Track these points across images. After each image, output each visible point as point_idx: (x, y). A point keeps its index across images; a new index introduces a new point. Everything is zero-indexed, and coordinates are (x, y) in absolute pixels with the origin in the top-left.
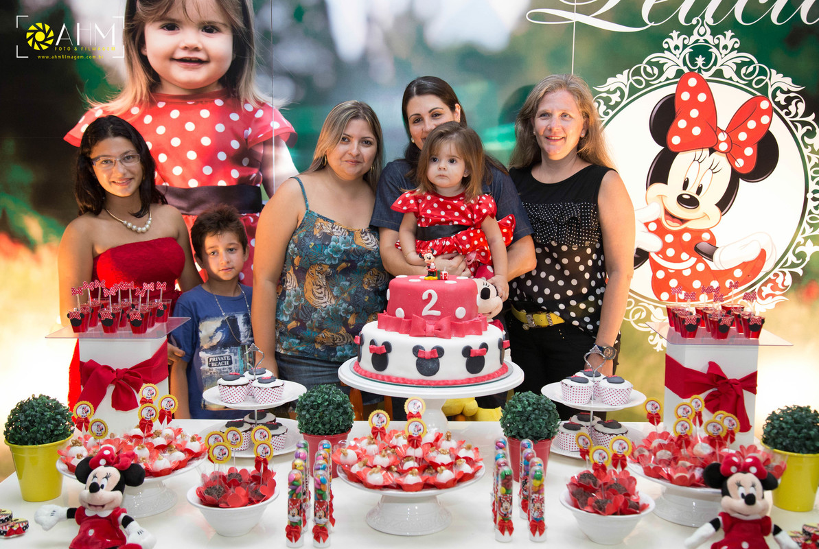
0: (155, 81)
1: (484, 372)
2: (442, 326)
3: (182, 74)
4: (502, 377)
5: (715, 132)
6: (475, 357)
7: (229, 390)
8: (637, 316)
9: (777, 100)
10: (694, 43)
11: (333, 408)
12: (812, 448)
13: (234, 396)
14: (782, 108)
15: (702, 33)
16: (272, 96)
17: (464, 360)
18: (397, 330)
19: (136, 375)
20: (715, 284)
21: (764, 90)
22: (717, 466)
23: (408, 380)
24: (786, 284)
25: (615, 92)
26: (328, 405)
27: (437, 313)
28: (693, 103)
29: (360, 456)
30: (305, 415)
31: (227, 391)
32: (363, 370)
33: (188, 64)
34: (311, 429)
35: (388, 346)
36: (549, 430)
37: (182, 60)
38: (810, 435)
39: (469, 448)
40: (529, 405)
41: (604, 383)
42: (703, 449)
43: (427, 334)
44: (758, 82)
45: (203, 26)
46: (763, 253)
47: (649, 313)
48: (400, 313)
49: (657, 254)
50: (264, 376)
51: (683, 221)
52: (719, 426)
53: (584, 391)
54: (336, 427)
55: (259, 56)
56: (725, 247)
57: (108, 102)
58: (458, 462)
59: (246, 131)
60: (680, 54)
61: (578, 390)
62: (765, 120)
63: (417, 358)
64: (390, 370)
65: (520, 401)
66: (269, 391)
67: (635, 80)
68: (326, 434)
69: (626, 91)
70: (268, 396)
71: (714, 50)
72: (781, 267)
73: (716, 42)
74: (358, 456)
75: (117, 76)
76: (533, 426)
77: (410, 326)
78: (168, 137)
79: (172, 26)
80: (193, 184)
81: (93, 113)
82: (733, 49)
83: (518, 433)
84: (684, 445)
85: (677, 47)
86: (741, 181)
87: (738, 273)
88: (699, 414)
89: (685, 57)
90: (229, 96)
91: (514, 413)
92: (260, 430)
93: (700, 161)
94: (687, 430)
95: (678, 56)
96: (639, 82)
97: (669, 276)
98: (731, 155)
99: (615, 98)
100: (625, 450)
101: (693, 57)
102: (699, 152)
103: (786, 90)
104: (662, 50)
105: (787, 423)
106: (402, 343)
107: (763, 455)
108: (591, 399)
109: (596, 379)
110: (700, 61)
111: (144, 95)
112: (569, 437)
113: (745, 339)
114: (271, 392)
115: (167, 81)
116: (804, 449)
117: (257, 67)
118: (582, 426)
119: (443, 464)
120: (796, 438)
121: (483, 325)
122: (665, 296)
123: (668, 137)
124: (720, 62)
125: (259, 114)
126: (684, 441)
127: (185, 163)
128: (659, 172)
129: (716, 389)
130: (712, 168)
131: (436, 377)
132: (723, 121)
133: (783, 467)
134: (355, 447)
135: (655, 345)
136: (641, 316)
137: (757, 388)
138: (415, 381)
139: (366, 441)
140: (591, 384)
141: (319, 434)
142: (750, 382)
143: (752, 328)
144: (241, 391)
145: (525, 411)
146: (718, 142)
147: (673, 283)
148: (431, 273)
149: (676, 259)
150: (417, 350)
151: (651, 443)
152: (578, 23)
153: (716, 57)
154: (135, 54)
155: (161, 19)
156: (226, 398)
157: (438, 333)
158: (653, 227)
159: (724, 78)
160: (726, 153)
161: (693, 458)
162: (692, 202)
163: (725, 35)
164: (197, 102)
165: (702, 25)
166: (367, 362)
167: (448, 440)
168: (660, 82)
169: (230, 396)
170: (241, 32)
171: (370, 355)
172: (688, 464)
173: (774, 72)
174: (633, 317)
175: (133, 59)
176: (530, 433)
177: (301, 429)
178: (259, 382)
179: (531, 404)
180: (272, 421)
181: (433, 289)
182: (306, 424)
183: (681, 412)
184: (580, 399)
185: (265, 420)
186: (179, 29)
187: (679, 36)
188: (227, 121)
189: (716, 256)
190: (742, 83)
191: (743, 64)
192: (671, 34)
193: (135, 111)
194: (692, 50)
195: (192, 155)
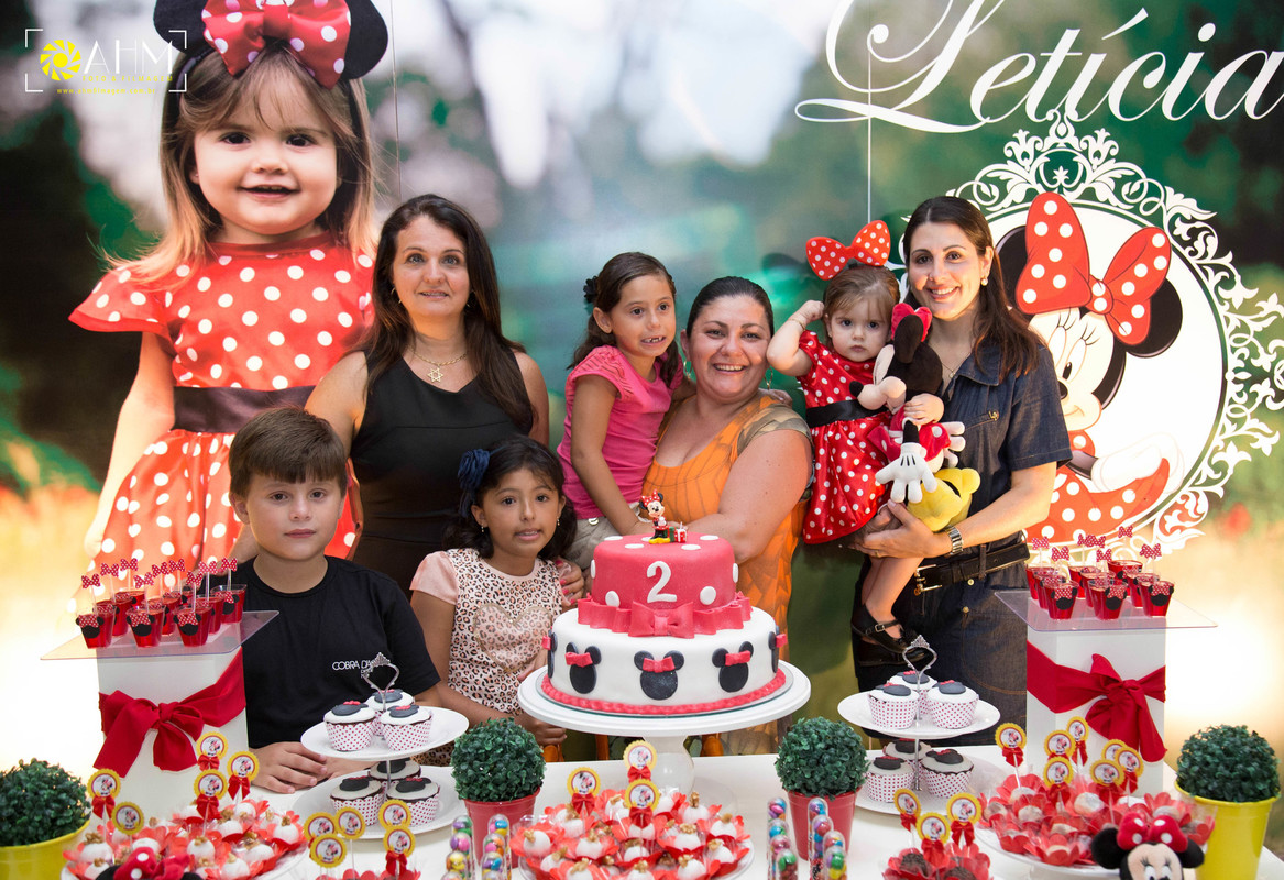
0: (214, 223)
1: (748, 688)
2: (680, 620)
3: (256, 212)
4: (777, 693)
5: (1088, 282)
6: (733, 665)
7: (343, 730)
9: (1176, 233)
10: (1050, 148)
11: (511, 758)
12: (1252, 793)
13: (352, 740)
14: (1185, 244)
15: (1062, 133)
17: (716, 672)
18: (609, 627)
19: (191, 712)
20: (1095, 515)
21: (1157, 218)
22: (1112, 832)
23: (629, 707)
24: (1199, 510)
26: (502, 752)
27: (671, 598)
28: (1053, 238)
29: (555, 841)
30: (466, 771)
31: (340, 732)
32: (557, 691)
33: (266, 196)
34: (477, 792)
35: (594, 654)
36: (852, 778)
37: (257, 190)
38: (1248, 773)
39: (727, 820)
40: (820, 739)
41: (935, 694)
42: (1089, 803)
43: (656, 632)
44: (1149, 206)
45: (287, 135)
46: (1165, 466)
48: (613, 598)
50: (400, 704)
52: (1112, 769)
53: (903, 708)
54: (517, 787)
55: (379, 180)
56: (1108, 456)
57: (139, 259)
58: (711, 845)
59: (362, 299)
60: (1031, 166)
61: (895, 708)
62: (1160, 263)
63: (640, 672)
64: (598, 693)
65: (806, 734)
66: (407, 729)
68: (500, 800)
70: (406, 738)
71: (1080, 159)
72: (1193, 485)
73: (1084, 146)
74: (552, 840)
75: (153, 216)
76: (827, 774)
77: (629, 620)
78: (238, 310)
79: (238, 137)
80: (280, 383)
81: (115, 277)
82: (1109, 157)
83: (805, 785)
84: (1060, 797)
85: (1025, 155)
86: (1129, 357)
87: (1129, 497)
88: (1081, 746)
89: (1038, 169)
90: (333, 245)
91: (797, 753)
92: (393, 807)
93: (1066, 327)
94: (1065, 776)
95: (1027, 168)
98: (1113, 318)
100: (971, 815)
101: (1049, 169)
102: (1064, 314)
103: (1189, 218)
104: (1004, 160)
105: (1212, 755)
106: (618, 648)
107: (1179, 809)
108: (915, 719)
109: (923, 687)
110: (1061, 175)
111: (196, 246)
112: (882, 780)
113: (1146, 617)
114: (411, 731)
115: (232, 222)
116: (1240, 795)
117: (376, 197)
118: (903, 761)
119: (687, 851)
120: (1228, 779)
121: (744, 612)
123: (1018, 292)
124: (1090, 177)
126: (1060, 793)
127: (266, 351)
129: (1105, 697)
130: (1085, 338)
131: (675, 700)
132: (1099, 268)
133: (1210, 826)
134: (544, 826)
137: (1166, 692)
138: (639, 708)
139: (563, 813)
140: (914, 696)
141: (491, 800)
142: (1155, 684)
143: (1156, 601)
144: (362, 731)
145: (814, 749)
146: (1093, 298)
148: (660, 533)
150: (641, 659)
151: (1009, 793)
152: (874, 120)
153: (1084, 169)
154: (180, 182)
155: (220, 125)
156: (338, 743)
157: (674, 629)
159: (1098, 201)
160: (1105, 315)
161: (1073, 818)
163: (1096, 137)
164: (283, 255)
166: (563, 681)
167: (694, 806)
168: (1003, 208)
169: (346, 739)
170: (350, 144)
171: (568, 668)
172: (1068, 828)
173: (1170, 190)
175: (177, 190)
176: (822, 784)
177: (460, 792)
178: (391, 715)
179: (823, 737)
180: (414, 775)
181: (663, 560)
182: (468, 785)
183: (1054, 746)
184: (898, 720)
185: (403, 774)
186: (249, 142)
187: (1027, 138)
188: (331, 283)
189: (1095, 471)
190: (1124, 208)
191: (1125, 179)
192: (1015, 135)
193: (184, 271)
194: (1048, 160)
195: (277, 339)
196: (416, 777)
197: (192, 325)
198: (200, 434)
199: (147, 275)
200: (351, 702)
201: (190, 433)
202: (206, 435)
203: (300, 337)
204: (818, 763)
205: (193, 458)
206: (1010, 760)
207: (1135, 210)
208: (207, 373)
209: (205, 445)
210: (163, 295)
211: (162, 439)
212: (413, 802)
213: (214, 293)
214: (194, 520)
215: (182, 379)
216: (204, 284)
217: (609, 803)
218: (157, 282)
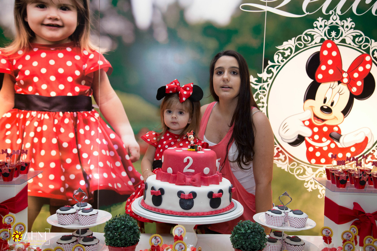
0: (32, 36)
1: (221, 207)
2: (195, 179)
3: (48, 33)
4: (231, 210)
5: (341, 73)
6: (215, 198)
7: (63, 217)
8: (298, 172)
9: (375, 56)
10: (330, 24)
11: (127, 230)
13: (66, 221)
15: (335, 19)
16: (99, 47)
17: (209, 200)
18: (168, 181)
19: (4, 207)
20: (340, 155)
21: (368, 50)
23: (174, 212)
25: (287, 49)
26: (124, 228)
27: (193, 171)
28: (330, 56)
30: (109, 234)
31: (62, 217)
32: (146, 205)
33: (51, 27)
34: (113, 243)
35: (162, 191)
36: (261, 245)
37: (48, 25)
40: (249, 229)
41: (291, 214)
43: (186, 184)
44: (365, 46)
45: (60, 6)
46: (366, 139)
47: (305, 170)
48: (170, 170)
49: (309, 138)
50: (86, 207)
51: (323, 120)
53: (279, 219)
54: (129, 242)
55: (92, 24)
56: (346, 135)
57: (5, 47)
59: (84, 66)
60: (323, 30)
61: (276, 219)
62: (368, 66)
63: (179, 199)
64: (163, 206)
65: (243, 226)
66: (88, 217)
67: (298, 44)
68: (122, 246)
69: (294, 49)
70: (87, 221)
71: (341, 28)
73: (342, 24)
75: (10, 32)
76: (251, 242)
77: (175, 179)
78: (39, 67)
79: (42, 6)
80: (53, 94)
82: (351, 28)
83: (242, 247)
85: (321, 26)
86: (355, 99)
87: (353, 149)
89: (325, 31)
90: (74, 46)
91: (239, 233)
92: (78, 247)
93: (333, 88)
94: (352, 249)
95: (322, 31)
96: (300, 45)
97: (315, 150)
98: (350, 85)
99: (287, 53)
101: (329, 32)
102: (332, 83)
104: (313, 28)
106: (171, 188)
108: (283, 223)
109: (286, 211)
110: (333, 34)
111: (26, 44)
112: (270, 247)
113: (375, 189)
114: (90, 218)
115: (39, 36)
117: (91, 30)
118: (278, 240)
121: (219, 179)
122: (313, 161)
123: (316, 75)
124: (344, 35)
125: (92, 56)
127: (49, 83)
128: (311, 94)
129: (358, 219)
130: (339, 92)
131: (192, 210)
132: (346, 66)
135: (308, 188)
136: (300, 172)
138: (178, 213)
140: (283, 214)
141: (118, 246)
144: (71, 217)
145: (246, 232)
146: (343, 78)
147: (318, 154)
149: (320, 141)
150: (180, 194)
152: (268, 12)
153: (342, 32)
154: (21, 21)
155: (36, 2)
156: (61, 221)
157: (193, 183)
158: (307, 123)
159: (346, 43)
160: (347, 84)
162: (328, 110)
163: (347, 21)
164: (57, 49)
165: (335, 14)
166: (149, 201)
168: (312, 45)
169: (64, 220)
170: (82, 11)
171: (151, 196)
173: (373, 41)
174: (296, 172)
175: (20, 23)
176: (249, 247)
177: (106, 243)
178: (82, 212)
179: (250, 228)
180: (90, 235)
181: (190, 157)
182: (110, 240)
183: (345, 237)
184: (277, 223)
185: (86, 235)
186: (46, 8)
187: (322, 20)
188: (73, 60)
189: (341, 139)
190: (356, 46)
191: (357, 36)
192: (318, 19)
193: (21, 53)
194: (329, 28)
195: (53, 78)
196: (91, 236)
197: (22, 72)
198: (23, 111)
199: (7, 53)
200: (67, 206)
201: (19, 110)
202: (26, 111)
203: (61, 78)
204: (248, 238)
205: (20, 119)
206: (326, 241)
207: (360, 47)
208: (27, 90)
209: (25, 115)
210: (12, 61)
211: (9, 112)
212: (89, 246)
213: (31, 61)
214: (19, 141)
215: (18, 91)
216: (28, 58)
217: (165, 250)
218: (10, 56)
